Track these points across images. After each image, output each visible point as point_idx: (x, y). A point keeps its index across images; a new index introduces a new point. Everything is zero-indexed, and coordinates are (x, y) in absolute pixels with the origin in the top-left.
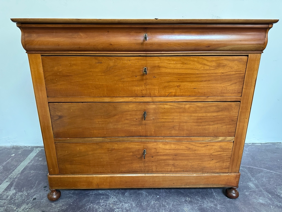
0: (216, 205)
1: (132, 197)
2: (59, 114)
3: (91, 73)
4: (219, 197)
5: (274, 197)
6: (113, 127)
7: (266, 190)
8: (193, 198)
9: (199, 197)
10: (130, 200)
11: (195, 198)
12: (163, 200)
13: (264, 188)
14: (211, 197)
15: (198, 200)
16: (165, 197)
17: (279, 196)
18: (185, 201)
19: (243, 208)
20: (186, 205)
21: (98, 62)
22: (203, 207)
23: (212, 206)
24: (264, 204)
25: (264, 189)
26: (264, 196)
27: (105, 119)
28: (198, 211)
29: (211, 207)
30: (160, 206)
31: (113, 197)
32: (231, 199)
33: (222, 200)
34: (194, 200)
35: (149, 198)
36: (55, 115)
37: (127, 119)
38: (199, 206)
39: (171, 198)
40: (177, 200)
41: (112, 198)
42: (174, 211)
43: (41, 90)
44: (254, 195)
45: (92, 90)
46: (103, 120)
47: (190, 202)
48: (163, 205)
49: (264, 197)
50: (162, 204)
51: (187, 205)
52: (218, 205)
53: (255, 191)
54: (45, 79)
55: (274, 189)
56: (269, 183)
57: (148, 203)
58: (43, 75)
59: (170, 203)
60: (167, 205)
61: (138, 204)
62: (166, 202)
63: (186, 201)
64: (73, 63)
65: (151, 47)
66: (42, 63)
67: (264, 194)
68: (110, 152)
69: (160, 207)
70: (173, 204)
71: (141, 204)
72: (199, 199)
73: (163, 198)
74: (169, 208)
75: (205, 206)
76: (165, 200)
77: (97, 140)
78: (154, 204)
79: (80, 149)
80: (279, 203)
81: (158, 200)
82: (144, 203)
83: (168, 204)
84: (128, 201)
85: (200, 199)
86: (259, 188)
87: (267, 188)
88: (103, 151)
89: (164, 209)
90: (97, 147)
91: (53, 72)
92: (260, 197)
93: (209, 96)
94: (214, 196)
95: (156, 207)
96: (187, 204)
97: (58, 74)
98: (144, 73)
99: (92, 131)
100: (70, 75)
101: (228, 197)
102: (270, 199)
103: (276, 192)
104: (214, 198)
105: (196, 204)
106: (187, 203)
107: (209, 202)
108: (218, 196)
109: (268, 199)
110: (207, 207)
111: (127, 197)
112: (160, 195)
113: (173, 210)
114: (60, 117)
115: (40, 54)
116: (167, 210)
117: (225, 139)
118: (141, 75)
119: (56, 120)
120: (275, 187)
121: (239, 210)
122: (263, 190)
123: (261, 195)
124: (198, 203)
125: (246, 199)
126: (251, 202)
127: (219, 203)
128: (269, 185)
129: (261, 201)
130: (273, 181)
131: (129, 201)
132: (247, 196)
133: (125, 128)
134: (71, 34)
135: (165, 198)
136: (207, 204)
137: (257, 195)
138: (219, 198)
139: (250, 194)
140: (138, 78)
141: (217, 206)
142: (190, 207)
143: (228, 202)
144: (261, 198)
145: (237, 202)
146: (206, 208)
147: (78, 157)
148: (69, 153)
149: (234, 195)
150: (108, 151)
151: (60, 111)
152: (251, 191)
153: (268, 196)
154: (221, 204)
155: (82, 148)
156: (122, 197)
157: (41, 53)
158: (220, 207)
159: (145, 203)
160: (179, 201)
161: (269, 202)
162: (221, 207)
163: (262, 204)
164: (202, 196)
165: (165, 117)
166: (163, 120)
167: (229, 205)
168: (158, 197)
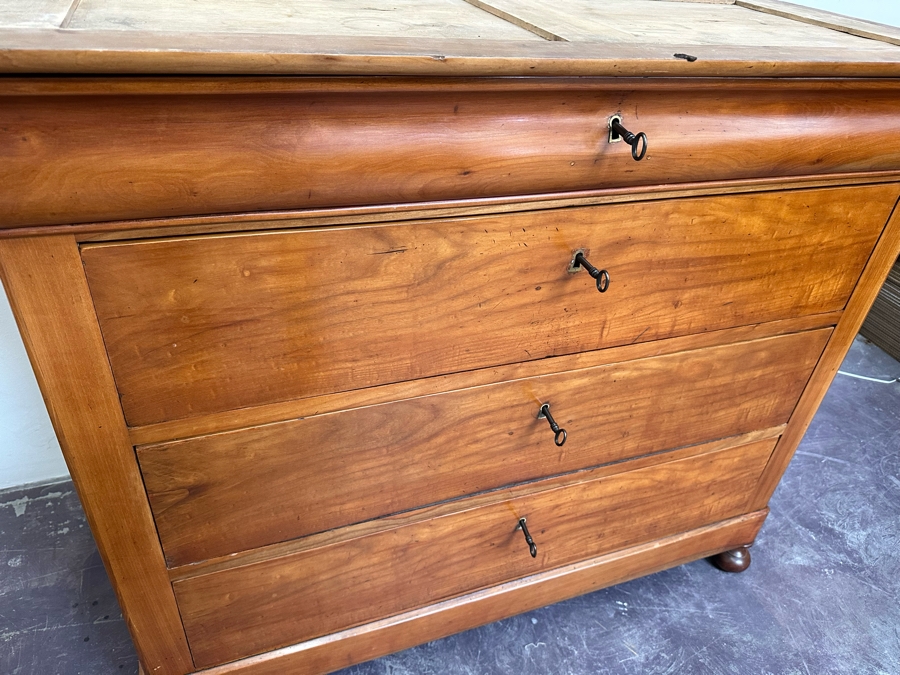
0: (700, 606)
1: (453, 646)
2: (191, 480)
3: (352, 298)
4: (698, 573)
5: (824, 537)
6: (422, 475)
7: (799, 519)
8: (636, 599)
9: (648, 589)
10: (455, 661)
11: (640, 597)
12: (553, 631)
13: (791, 512)
14: (679, 582)
15: (649, 603)
16: (555, 617)
17: (831, 531)
18: (616, 615)
19: (767, 595)
20: (625, 629)
21: (387, 248)
22: (672, 625)
23: (692, 610)
24: (809, 567)
25: (792, 518)
26: (801, 540)
27: (392, 455)
28: (665, 642)
29: (691, 617)
30: (554, 655)
31: (391, 668)
32: (730, 575)
33: (711, 585)
34: (639, 605)
35: (511, 637)
36: (171, 486)
37: (476, 441)
38: (659, 624)
39: (573, 614)
40: (593, 617)
41: (388, 670)
42: (600, 661)
43: (91, 405)
44: (777, 545)
45: (349, 365)
46: (385, 460)
47: (632, 613)
48: (561, 649)
49: (802, 543)
50: (558, 646)
51: (629, 630)
52: (706, 602)
53: (776, 529)
54: (109, 351)
55: (815, 512)
56: (798, 495)
57: (512, 655)
58: (97, 336)
59: (579, 637)
60: (573, 648)
61: (488, 670)
62: (564, 634)
63: (618, 613)
64: (264, 263)
65: (628, 174)
66: (89, 281)
67: (799, 535)
68: (400, 554)
69: (557, 661)
70: (588, 638)
71: (494, 668)
72: (650, 596)
73: (550, 622)
74: (581, 654)
75: (675, 617)
76: (560, 630)
77: (353, 532)
78: (533, 652)
79: (282, 577)
80: (839, 553)
81: (538, 634)
82: (501, 661)
83: (574, 640)
84: (447, 667)
85: (653, 595)
86: (781, 515)
87: (799, 511)
88: (375, 560)
89: (572, 665)
90: (353, 553)
91: (155, 317)
92: (792, 546)
93: (759, 320)
94: (685, 575)
95: (544, 665)
96: (624, 625)
97: (185, 320)
98: (569, 273)
99: (337, 508)
100: (248, 317)
101: (720, 569)
102: (818, 549)
103: (821, 519)
104: (687, 581)
105: (650, 617)
106: (624, 620)
107: (680, 600)
108: (694, 572)
109: (812, 547)
110: (683, 620)
111: (437, 650)
112: (540, 615)
113: (595, 661)
114: (195, 490)
115: (73, 237)
116: (581, 666)
117: (762, 434)
118: (557, 280)
119: (176, 504)
120: (816, 504)
121: (762, 607)
122: (791, 520)
123: (794, 540)
124: (654, 613)
125: (764, 564)
126: (778, 571)
127: (705, 598)
128: (798, 499)
129: (799, 560)
130: (804, 484)
131: (451, 666)
132: (762, 552)
133: (466, 470)
134: (260, 126)
135: (557, 622)
136: (680, 609)
137: (784, 542)
138: (699, 578)
139: (766, 544)
140: (545, 291)
141: (703, 608)
142: (637, 633)
143: (728, 588)
144: (796, 548)
145: (747, 580)
146: (680, 623)
147: (276, 600)
148: (236, 598)
149: (739, 562)
150: (395, 553)
151: (194, 470)
152: (767, 534)
153: (810, 538)
154: (711, 599)
155: (291, 571)
156: (422, 656)
157: (75, 233)
158: (713, 610)
159: (507, 659)
160: (599, 620)
161: (817, 557)
162: (716, 609)
163: (804, 569)
164: (654, 584)
165: (607, 410)
166: (600, 418)
167: (730, 594)
168: (534, 621)
